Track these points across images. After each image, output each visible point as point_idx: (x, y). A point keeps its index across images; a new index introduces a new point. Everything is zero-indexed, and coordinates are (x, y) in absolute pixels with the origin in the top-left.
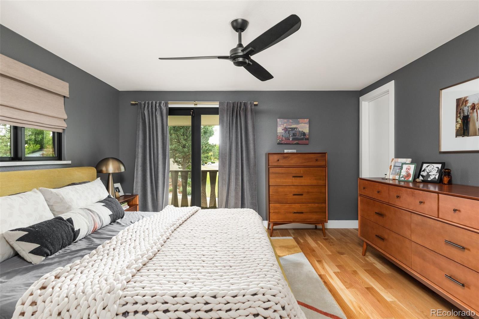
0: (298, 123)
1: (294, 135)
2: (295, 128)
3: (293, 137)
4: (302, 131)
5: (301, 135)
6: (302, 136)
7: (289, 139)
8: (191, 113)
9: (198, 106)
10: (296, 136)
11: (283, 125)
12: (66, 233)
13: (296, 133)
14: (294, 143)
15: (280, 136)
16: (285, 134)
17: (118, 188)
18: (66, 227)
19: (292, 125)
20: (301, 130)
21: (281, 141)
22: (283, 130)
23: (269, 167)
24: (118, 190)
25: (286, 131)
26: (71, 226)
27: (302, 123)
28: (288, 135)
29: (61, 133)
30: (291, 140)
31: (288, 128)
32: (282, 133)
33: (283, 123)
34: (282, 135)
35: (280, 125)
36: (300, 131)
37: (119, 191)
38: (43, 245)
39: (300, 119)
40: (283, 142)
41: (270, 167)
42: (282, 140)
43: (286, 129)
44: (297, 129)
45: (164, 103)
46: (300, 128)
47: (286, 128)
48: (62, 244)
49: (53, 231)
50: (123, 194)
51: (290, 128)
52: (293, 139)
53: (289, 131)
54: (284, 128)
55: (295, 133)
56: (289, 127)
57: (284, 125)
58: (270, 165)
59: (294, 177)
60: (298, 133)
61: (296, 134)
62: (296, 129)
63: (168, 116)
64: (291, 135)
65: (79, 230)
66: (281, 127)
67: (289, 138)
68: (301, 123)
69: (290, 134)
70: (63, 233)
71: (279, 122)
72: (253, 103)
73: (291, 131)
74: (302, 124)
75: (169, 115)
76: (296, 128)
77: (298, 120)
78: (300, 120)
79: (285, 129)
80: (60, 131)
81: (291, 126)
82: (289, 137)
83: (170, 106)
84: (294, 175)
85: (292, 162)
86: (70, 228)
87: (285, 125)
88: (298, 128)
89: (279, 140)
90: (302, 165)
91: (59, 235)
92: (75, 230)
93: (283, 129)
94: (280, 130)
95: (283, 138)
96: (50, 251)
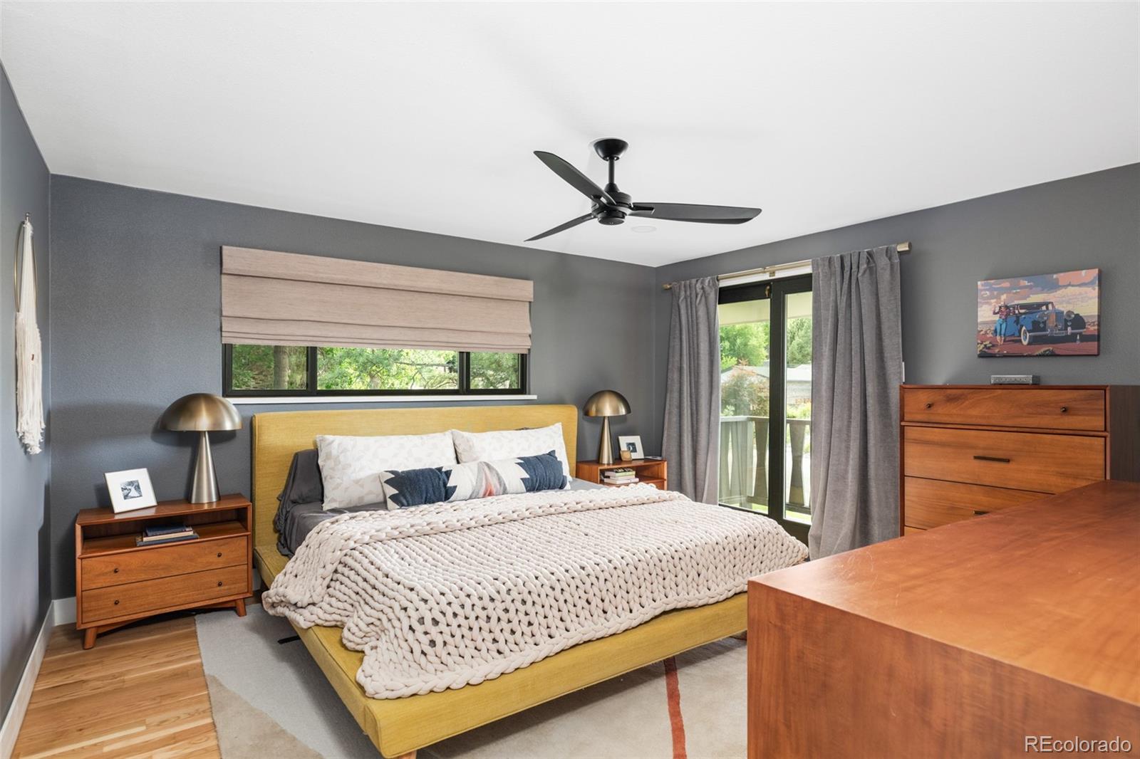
0: (1055, 286)
1: (1036, 326)
2: (1039, 305)
3: (1031, 334)
4: (1069, 313)
5: (1066, 327)
6: (1069, 329)
7: (1020, 341)
8: (767, 293)
9: (779, 275)
10: (1044, 329)
11: (998, 297)
12: (433, 486)
13: (1045, 318)
14: (1035, 354)
15: (986, 333)
16: (1004, 326)
17: (633, 444)
18: (437, 479)
19: (1029, 297)
20: (1064, 308)
21: (989, 348)
22: (995, 313)
23: (903, 424)
24: (631, 448)
25: (1007, 315)
26: (444, 480)
27: (1069, 285)
28: (1013, 328)
29: (526, 355)
30: (1025, 343)
31: (1014, 307)
32: (994, 322)
33: (995, 293)
34: (993, 328)
35: (984, 299)
36: (1059, 314)
37: (635, 450)
38: (401, 493)
39: (1062, 274)
40: (997, 351)
41: (906, 424)
42: (993, 346)
43: (1006, 311)
44: (1047, 308)
45: (709, 281)
46: (1061, 303)
47: (1007, 307)
48: (426, 498)
49: (419, 480)
50: (643, 457)
51: (1022, 306)
52: (1034, 341)
53: (1018, 316)
54: (1000, 307)
55: (1040, 320)
56: (1016, 302)
57: (1000, 299)
58: (906, 419)
59: (976, 458)
60: (1053, 318)
61: (1044, 323)
62: (1044, 308)
63: (718, 306)
64: (1024, 328)
65: (455, 487)
66: (990, 304)
67: (1020, 336)
68: (1066, 286)
69: (1022, 326)
70: (430, 485)
71: (982, 290)
72: (895, 249)
73: (1024, 314)
74: (1070, 287)
75: (719, 304)
76: (1047, 304)
77: (1055, 276)
78: (1061, 277)
79: (1003, 309)
80: (525, 352)
81: (1025, 299)
82: (1017, 334)
83: (724, 284)
84: (980, 453)
85: (974, 412)
86: (441, 483)
87: (1004, 297)
88: (1052, 303)
89: (982, 346)
90: (1008, 423)
91: (424, 487)
92: (448, 485)
93: (997, 310)
94: (986, 314)
95: (998, 338)
96: (407, 502)
